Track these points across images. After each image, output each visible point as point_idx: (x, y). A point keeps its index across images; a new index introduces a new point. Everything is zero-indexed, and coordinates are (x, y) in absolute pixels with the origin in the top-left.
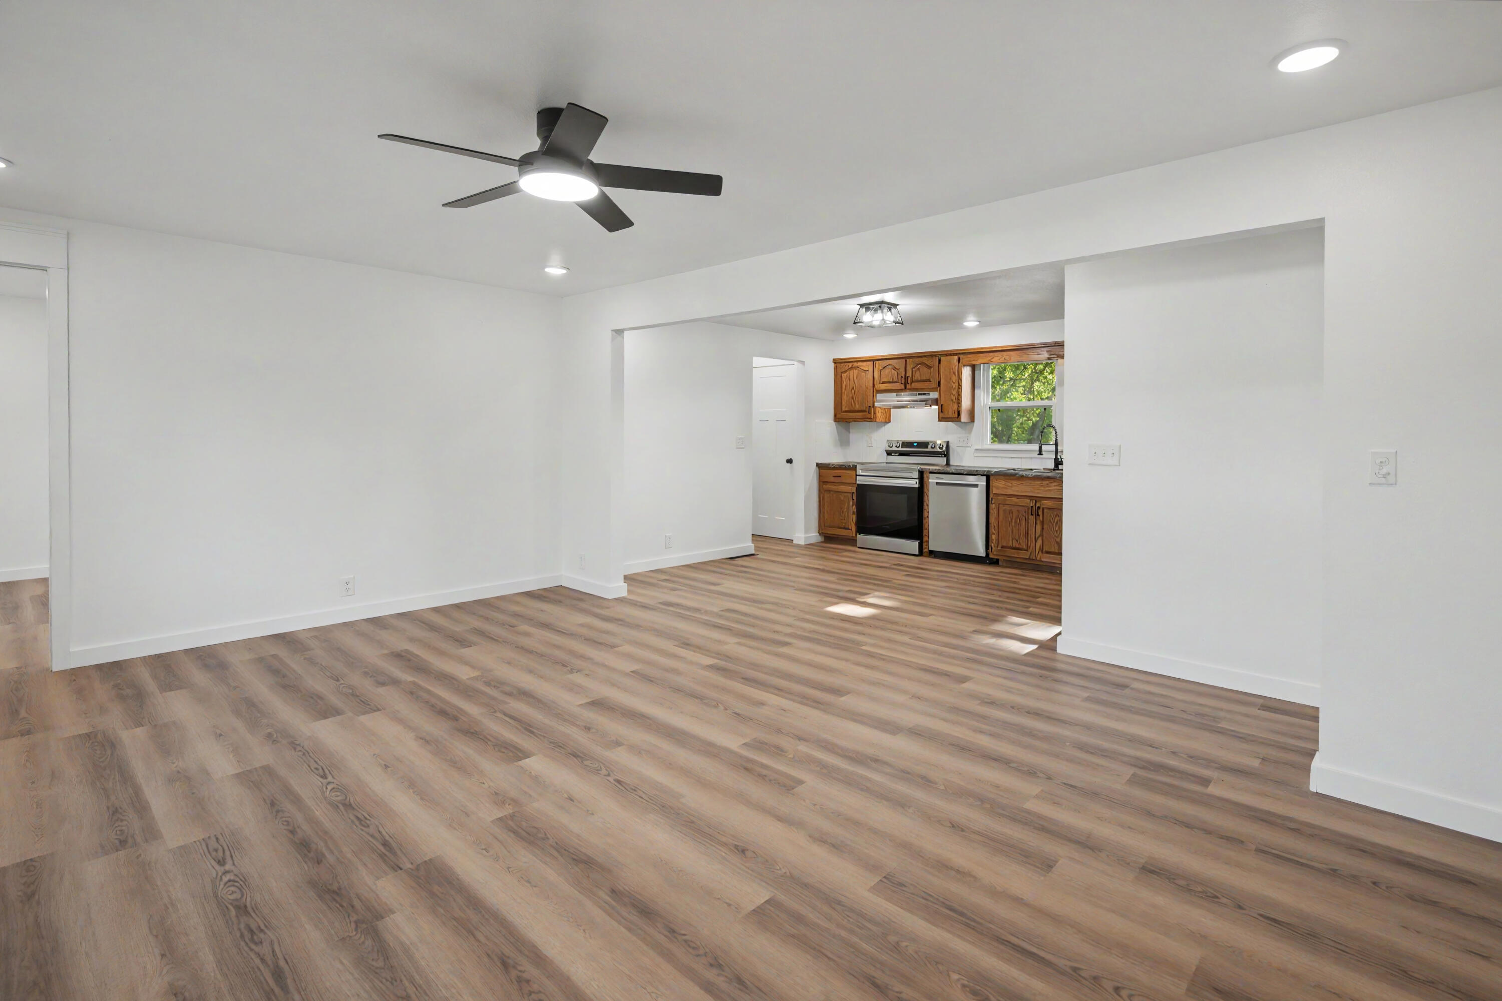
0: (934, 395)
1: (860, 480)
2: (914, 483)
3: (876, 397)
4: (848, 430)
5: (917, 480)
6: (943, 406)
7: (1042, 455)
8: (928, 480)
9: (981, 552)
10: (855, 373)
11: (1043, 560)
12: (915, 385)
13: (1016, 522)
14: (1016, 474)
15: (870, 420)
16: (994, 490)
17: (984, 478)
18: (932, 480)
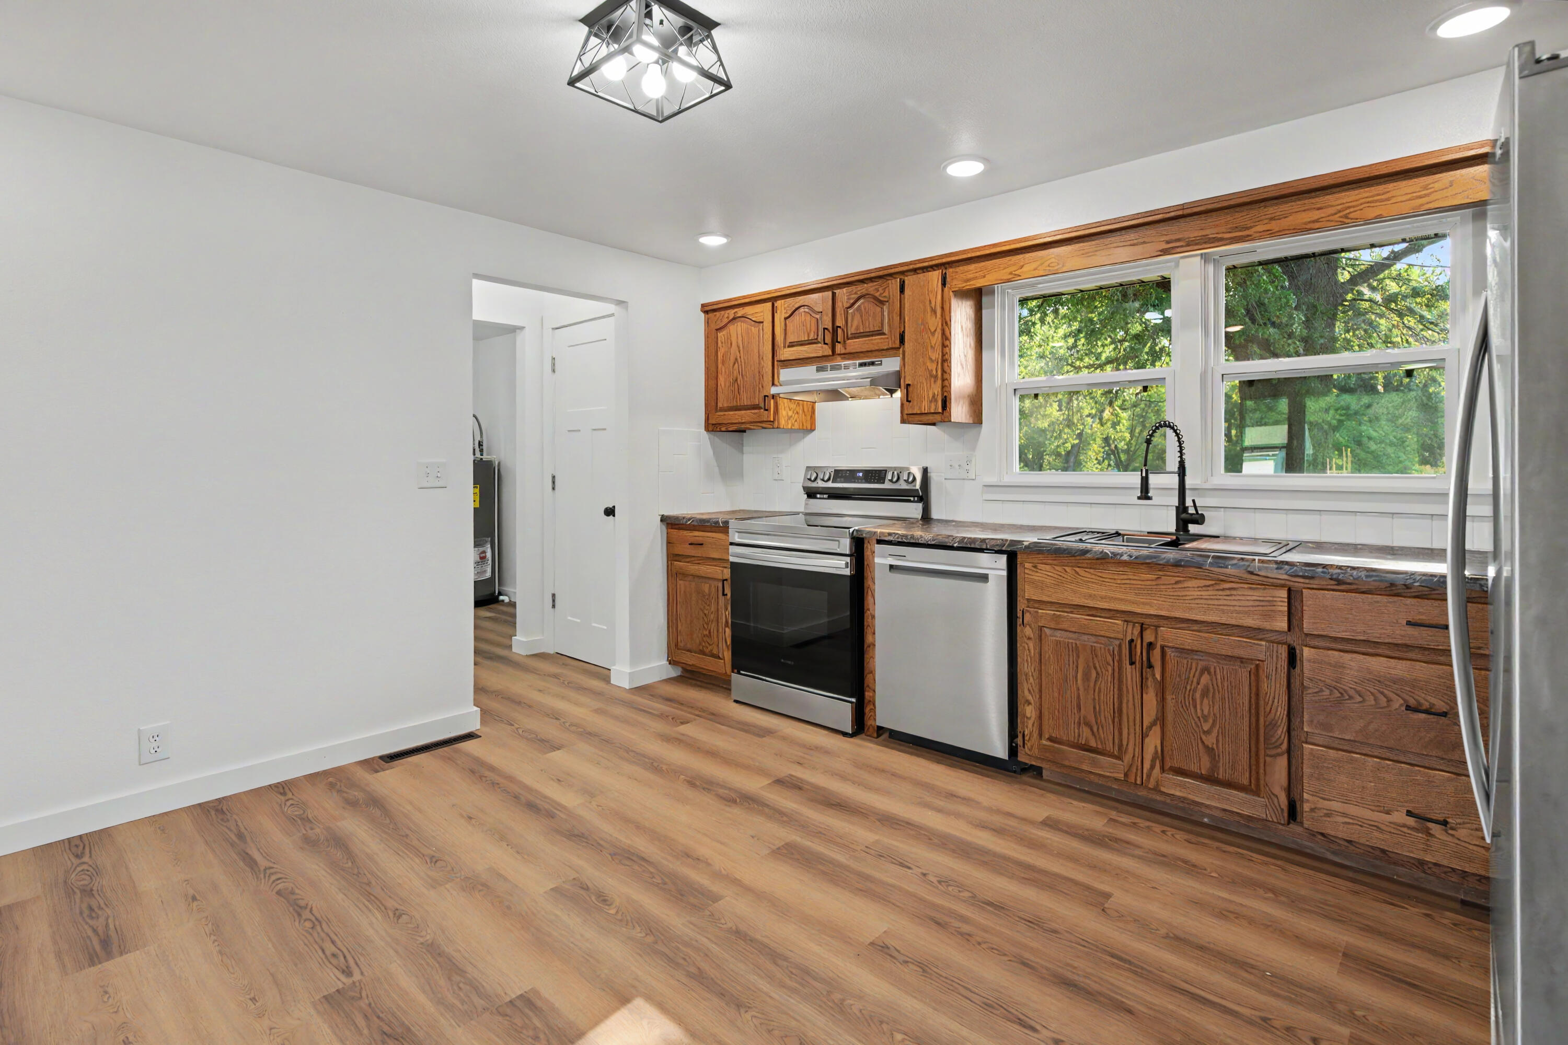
0: (891, 364)
1: (737, 555)
2: (840, 566)
3: (778, 377)
4: (740, 448)
5: (848, 559)
6: (910, 389)
7: (1149, 498)
8: (873, 557)
9: (1000, 750)
10: (739, 328)
11: (1163, 789)
12: (854, 345)
13: (1086, 677)
14: (1085, 552)
15: (770, 424)
16: (1026, 592)
17: (1003, 559)
18: (881, 558)
